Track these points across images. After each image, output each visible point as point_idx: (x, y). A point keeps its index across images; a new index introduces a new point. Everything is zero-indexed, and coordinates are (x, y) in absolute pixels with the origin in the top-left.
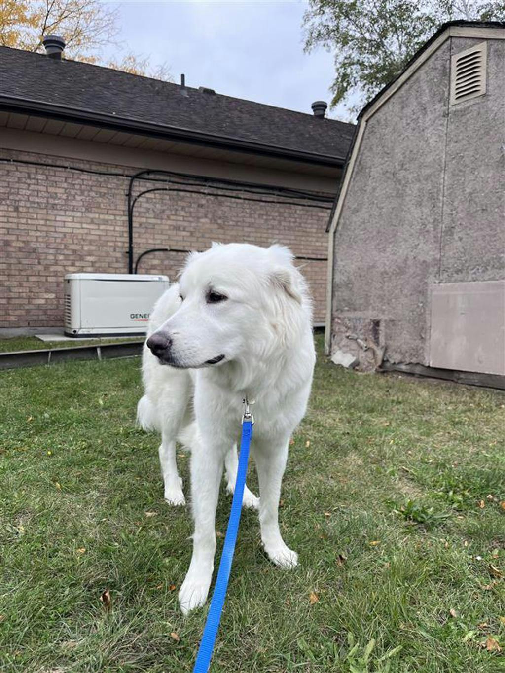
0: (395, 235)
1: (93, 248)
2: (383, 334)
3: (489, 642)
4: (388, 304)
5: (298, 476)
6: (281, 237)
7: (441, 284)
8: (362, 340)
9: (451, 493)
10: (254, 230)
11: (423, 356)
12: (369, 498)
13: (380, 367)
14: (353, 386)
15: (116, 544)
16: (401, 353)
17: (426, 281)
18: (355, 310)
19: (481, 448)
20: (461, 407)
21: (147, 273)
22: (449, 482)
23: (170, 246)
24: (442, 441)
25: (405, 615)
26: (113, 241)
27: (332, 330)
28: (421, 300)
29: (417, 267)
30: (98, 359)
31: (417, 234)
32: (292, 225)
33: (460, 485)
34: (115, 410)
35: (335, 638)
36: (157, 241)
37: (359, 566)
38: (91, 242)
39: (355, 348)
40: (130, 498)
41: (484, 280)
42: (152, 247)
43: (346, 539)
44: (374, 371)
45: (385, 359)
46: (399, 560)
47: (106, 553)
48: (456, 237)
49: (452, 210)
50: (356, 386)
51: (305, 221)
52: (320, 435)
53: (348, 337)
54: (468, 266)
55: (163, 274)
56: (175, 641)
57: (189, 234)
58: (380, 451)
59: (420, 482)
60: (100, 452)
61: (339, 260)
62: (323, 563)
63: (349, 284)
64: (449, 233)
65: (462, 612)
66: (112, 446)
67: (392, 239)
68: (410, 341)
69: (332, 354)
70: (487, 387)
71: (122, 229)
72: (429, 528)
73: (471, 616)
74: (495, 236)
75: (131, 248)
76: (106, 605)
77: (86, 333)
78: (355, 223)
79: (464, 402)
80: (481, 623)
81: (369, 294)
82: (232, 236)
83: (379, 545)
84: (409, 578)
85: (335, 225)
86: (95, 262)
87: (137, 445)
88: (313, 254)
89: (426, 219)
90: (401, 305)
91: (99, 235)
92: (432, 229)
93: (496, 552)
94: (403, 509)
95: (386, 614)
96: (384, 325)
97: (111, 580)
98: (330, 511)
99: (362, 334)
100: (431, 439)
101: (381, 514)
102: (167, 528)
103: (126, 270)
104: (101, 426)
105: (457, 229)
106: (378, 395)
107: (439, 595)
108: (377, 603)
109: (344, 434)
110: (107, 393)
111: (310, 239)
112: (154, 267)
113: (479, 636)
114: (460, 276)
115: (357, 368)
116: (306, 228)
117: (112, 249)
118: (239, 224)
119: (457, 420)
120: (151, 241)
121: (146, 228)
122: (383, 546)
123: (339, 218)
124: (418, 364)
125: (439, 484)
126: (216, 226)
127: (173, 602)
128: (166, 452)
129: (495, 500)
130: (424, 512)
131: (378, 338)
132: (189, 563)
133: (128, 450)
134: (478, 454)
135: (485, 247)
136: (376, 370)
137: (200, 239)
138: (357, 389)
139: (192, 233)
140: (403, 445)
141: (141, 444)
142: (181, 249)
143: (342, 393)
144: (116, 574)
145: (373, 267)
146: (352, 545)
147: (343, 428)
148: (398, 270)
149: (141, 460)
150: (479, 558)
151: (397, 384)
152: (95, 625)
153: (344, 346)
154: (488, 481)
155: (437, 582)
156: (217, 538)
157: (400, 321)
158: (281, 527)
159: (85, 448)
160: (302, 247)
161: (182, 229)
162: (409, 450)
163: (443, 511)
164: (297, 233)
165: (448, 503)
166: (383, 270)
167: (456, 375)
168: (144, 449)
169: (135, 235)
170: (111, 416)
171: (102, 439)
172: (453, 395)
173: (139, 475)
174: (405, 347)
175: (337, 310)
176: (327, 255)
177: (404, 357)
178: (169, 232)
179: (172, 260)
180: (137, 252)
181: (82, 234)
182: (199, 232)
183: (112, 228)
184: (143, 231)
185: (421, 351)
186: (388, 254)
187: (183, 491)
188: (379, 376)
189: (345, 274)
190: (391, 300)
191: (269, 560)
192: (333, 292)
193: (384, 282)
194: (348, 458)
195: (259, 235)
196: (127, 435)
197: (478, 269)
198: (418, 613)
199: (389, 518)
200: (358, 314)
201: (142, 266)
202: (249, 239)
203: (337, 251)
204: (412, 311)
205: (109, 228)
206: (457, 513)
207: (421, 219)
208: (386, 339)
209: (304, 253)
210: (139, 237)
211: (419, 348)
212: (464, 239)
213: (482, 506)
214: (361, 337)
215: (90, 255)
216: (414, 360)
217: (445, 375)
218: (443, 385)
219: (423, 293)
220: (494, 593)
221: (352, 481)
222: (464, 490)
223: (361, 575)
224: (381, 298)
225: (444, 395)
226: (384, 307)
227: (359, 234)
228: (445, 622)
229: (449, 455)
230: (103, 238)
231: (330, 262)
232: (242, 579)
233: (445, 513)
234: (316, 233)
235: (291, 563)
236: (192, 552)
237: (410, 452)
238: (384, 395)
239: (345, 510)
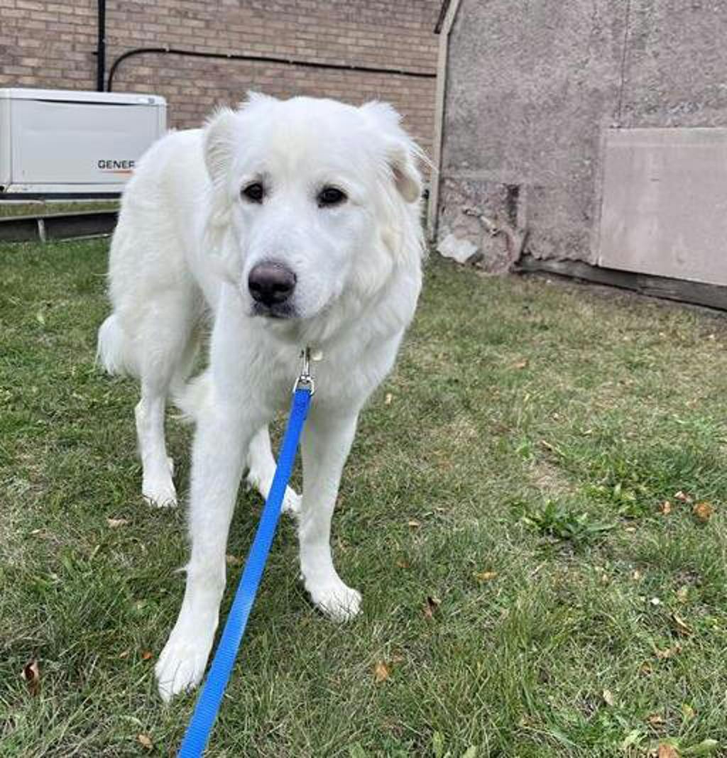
0: (549, 43)
1: (36, 43)
2: (524, 209)
3: (663, 749)
4: (534, 159)
5: (368, 455)
6: (360, 34)
7: (622, 130)
8: (489, 217)
9: (618, 488)
10: (314, 21)
11: (587, 249)
12: (484, 495)
13: (517, 264)
14: (470, 297)
15: (55, 576)
16: (552, 242)
17: (597, 122)
18: (479, 166)
19: (671, 409)
20: (645, 338)
21: (129, 90)
22: (616, 470)
23: (170, 44)
24: (610, 397)
25: (529, 703)
26: (70, 33)
27: (440, 200)
28: (587, 154)
29: (582, 99)
30: (39, 239)
31: (586, 44)
32: (380, 14)
33: (634, 475)
34: (65, 331)
35: (411, 742)
36: (148, 36)
37: (458, 616)
38: (32, 34)
39: (477, 231)
40: (82, 493)
41: (691, 126)
42: (139, 46)
43: (442, 569)
44: (506, 269)
45: (526, 251)
46: (525, 607)
47: (35, 593)
48: (648, 51)
49: (643, 6)
50: (475, 297)
51: (401, 9)
52: (410, 382)
53: (465, 212)
54: (667, 102)
55: (157, 94)
56: (146, 749)
57: (202, 24)
58: (508, 413)
59: (568, 468)
60: (36, 408)
61: (455, 81)
62: (401, 610)
63: (470, 122)
64: (638, 44)
65: (623, 696)
66: (56, 400)
67: (545, 51)
68: (567, 223)
69: (439, 239)
70: (687, 302)
71: (87, 12)
72: (578, 550)
73: (636, 704)
74: (711, 52)
75: (102, 46)
76: (29, 686)
77: (20, 191)
78: (484, 19)
79: (650, 328)
80: (652, 716)
81: (503, 142)
82: (276, 30)
83: (495, 579)
84: (539, 638)
85: (451, 21)
86: (39, 68)
87: (99, 397)
88: (414, 66)
89: (601, 18)
90: (554, 162)
91: (46, 22)
92: (610, 37)
93: (684, 591)
94: (538, 516)
95: (496, 702)
96: (525, 194)
97: (42, 643)
98: (418, 518)
99: (489, 208)
100: (591, 393)
101: (502, 523)
102: (143, 547)
103: (92, 84)
104: (38, 362)
105: (652, 39)
106: (510, 312)
107: (586, 665)
108: (486, 681)
109: (449, 381)
110: (51, 301)
111: (410, 40)
112: (141, 80)
113: (646, 740)
114: (653, 117)
115: (478, 264)
116: (403, 21)
117: (69, 47)
118: (290, 10)
119: (637, 359)
120: (136, 35)
121: (129, 11)
122: (501, 580)
123: (458, 11)
124: (579, 261)
125: (599, 472)
126: (250, 13)
127: (146, 680)
128: (148, 414)
129: (689, 500)
130: (572, 521)
131: (515, 215)
132: (177, 611)
133: (83, 408)
134: (666, 419)
135: (696, 71)
136: (510, 269)
137: (222, 35)
138: (477, 301)
139: (208, 24)
140: (547, 403)
141: (107, 395)
142: (189, 49)
143: (453, 308)
144: (48, 631)
145: (512, 95)
146: (451, 579)
147: (449, 370)
148: (551, 103)
149: (106, 425)
150: (656, 601)
151: (543, 294)
152: (11, 720)
153: (459, 226)
154: (679, 467)
155: (584, 642)
156: (228, 565)
157: (552, 189)
158: (333, 546)
159: (9, 402)
160: (396, 53)
161: (190, 15)
162: (555, 411)
163: (603, 519)
164: (387, 30)
165: (612, 504)
166: (527, 101)
167: (641, 282)
168: (111, 404)
169: (108, 23)
170: (58, 344)
171: (38, 386)
172: (633, 316)
173: (101, 450)
174: (558, 233)
175: (450, 166)
176: (435, 68)
177: (557, 248)
178: (168, 21)
179: (171, 68)
180: (111, 53)
181: (17, 19)
182: (221, 22)
183: (70, 11)
184: (124, 16)
185: (586, 239)
186: (537, 75)
187: (174, 480)
188: (514, 278)
189: (465, 105)
190: (539, 153)
191: (312, 605)
192: (443, 135)
193: (529, 122)
194: (454, 425)
195: (323, 30)
196: (84, 379)
197: (682, 108)
198: (551, 698)
199: (514, 533)
200: (484, 174)
201: (121, 77)
202: (304, 36)
203: (452, 66)
204: (573, 173)
205: (64, 9)
206: (626, 523)
207: (593, 18)
208: (529, 217)
209: (401, 64)
210: (117, 27)
211: (581, 234)
212: (661, 57)
213: (666, 511)
214: (488, 212)
215: (29, 56)
216: (573, 255)
217: (621, 281)
218: (619, 298)
219: (591, 143)
220: (675, 664)
221: (457, 466)
222: (639, 482)
223: (462, 631)
224: (523, 148)
225: (619, 318)
226: (527, 164)
227: (491, 39)
228: (593, 714)
229: (620, 422)
230: (55, 28)
231: (441, 80)
232: (264, 639)
233: (606, 522)
234: (419, 30)
235: (348, 611)
236: (183, 591)
237: (556, 415)
238: (520, 314)
239: (443, 517)
